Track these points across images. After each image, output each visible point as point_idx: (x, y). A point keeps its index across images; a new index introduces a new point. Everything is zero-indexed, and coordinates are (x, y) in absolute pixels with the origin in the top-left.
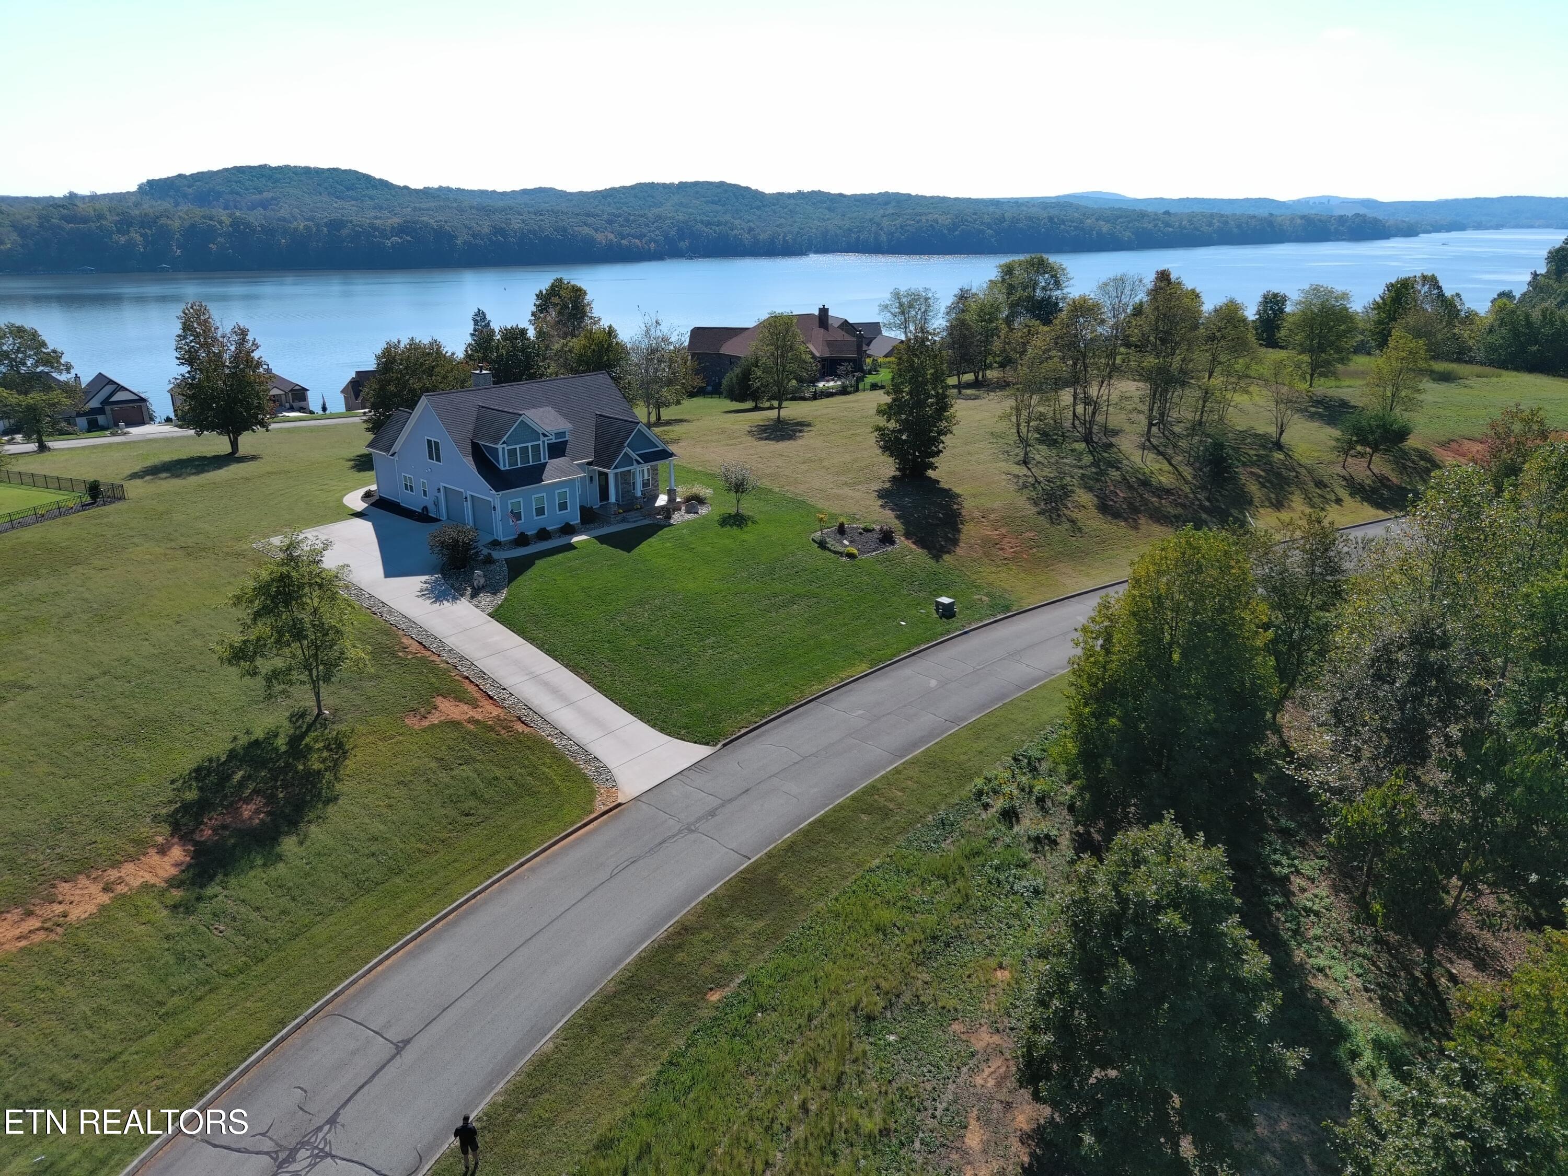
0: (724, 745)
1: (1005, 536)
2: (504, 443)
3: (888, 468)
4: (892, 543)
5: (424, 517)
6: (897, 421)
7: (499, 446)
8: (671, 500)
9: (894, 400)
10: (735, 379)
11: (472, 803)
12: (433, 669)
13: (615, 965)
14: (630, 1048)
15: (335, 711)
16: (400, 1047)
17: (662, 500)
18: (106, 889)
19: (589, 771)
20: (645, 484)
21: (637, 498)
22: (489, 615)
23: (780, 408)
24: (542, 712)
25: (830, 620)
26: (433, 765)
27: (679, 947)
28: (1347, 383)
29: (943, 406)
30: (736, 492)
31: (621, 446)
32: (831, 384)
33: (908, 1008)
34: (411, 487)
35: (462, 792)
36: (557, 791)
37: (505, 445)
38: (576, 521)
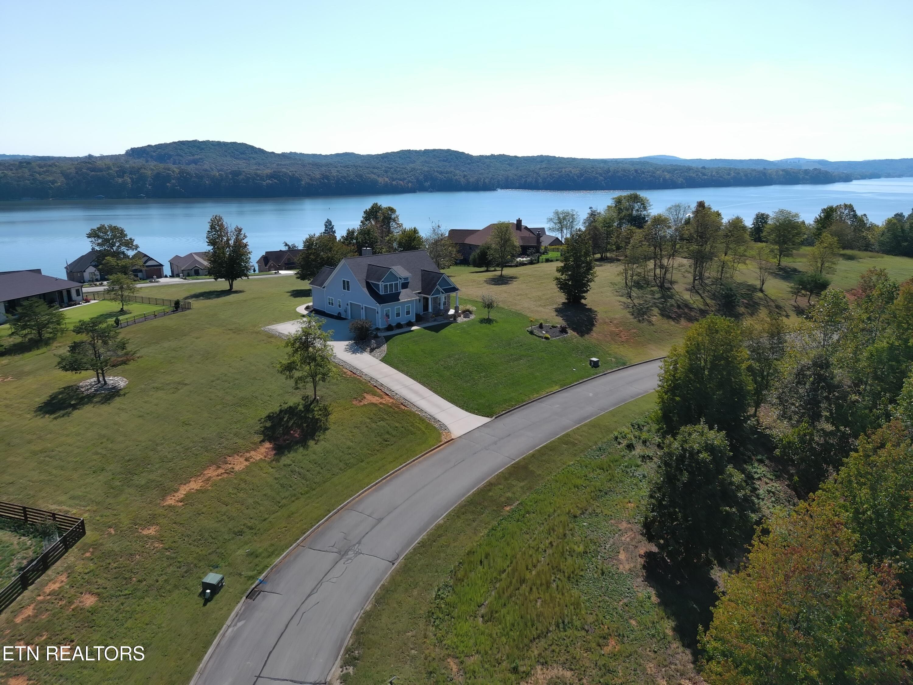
0: (496, 418)
1: (622, 331)
2: (382, 281)
3: (561, 298)
4: (567, 333)
5: (339, 317)
6: (566, 275)
7: (380, 283)
8: (456, 311)
9: (565, 265)
10: (476, 256)
11: (387, 436)
12: (360, 382)
13: (463, 495)
14: (475, 524)
15: (322, 397)
16: (380, 520)
17: (452, 312)
18: (246, 460)
19: (436, 426)
20: (445, 304)
21: (441, 310)
22: (380, 360)
23: (502, 270)
24: (412, 401)
25: (538, 367)
26: (368, 420)
27: (490, 490)
28: (799, 260)
29: (590, 268)
30: (488, 308)
31: (435, 285)
32: (525, 259)
33: (590, 514)
34: (332, 303)
35: (383, 432)
36: (424, 433)
37: (383, 283)
38: (414, 320)
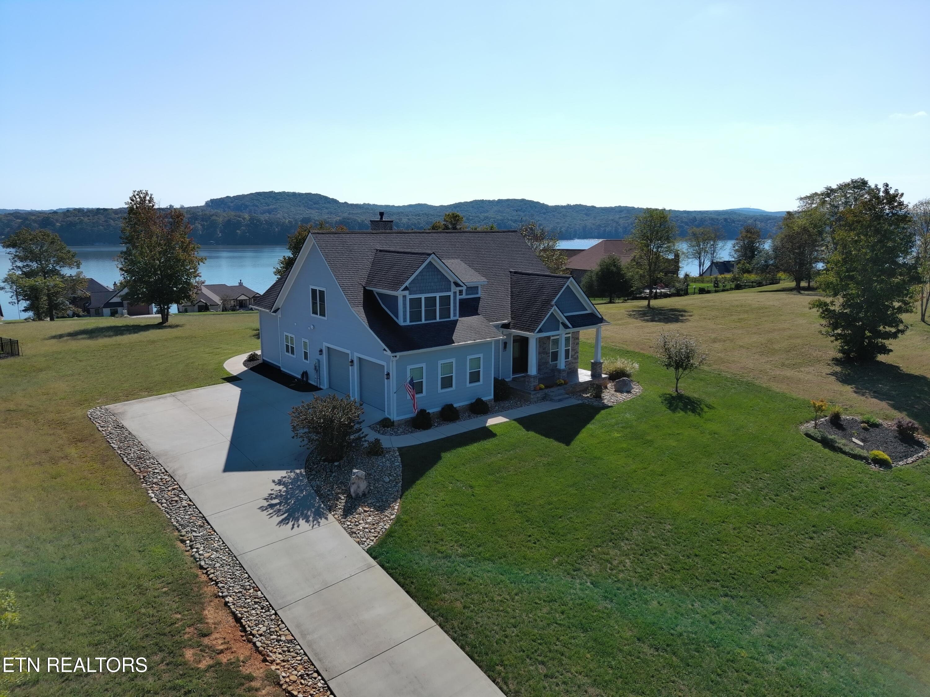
2: (406, 289)
5: (303, 384)
7: (399, 293)
8: (596, 375)
17: (584, 375)
20: (568, 355)
21: (559, 371)
22: (370, 552)
30: (677, 368)
32: (663, 290)
37: (406, 293)
38: (489, 396)
